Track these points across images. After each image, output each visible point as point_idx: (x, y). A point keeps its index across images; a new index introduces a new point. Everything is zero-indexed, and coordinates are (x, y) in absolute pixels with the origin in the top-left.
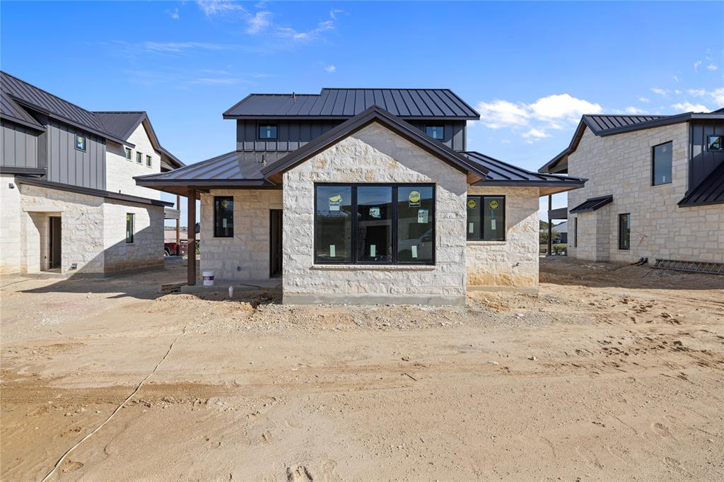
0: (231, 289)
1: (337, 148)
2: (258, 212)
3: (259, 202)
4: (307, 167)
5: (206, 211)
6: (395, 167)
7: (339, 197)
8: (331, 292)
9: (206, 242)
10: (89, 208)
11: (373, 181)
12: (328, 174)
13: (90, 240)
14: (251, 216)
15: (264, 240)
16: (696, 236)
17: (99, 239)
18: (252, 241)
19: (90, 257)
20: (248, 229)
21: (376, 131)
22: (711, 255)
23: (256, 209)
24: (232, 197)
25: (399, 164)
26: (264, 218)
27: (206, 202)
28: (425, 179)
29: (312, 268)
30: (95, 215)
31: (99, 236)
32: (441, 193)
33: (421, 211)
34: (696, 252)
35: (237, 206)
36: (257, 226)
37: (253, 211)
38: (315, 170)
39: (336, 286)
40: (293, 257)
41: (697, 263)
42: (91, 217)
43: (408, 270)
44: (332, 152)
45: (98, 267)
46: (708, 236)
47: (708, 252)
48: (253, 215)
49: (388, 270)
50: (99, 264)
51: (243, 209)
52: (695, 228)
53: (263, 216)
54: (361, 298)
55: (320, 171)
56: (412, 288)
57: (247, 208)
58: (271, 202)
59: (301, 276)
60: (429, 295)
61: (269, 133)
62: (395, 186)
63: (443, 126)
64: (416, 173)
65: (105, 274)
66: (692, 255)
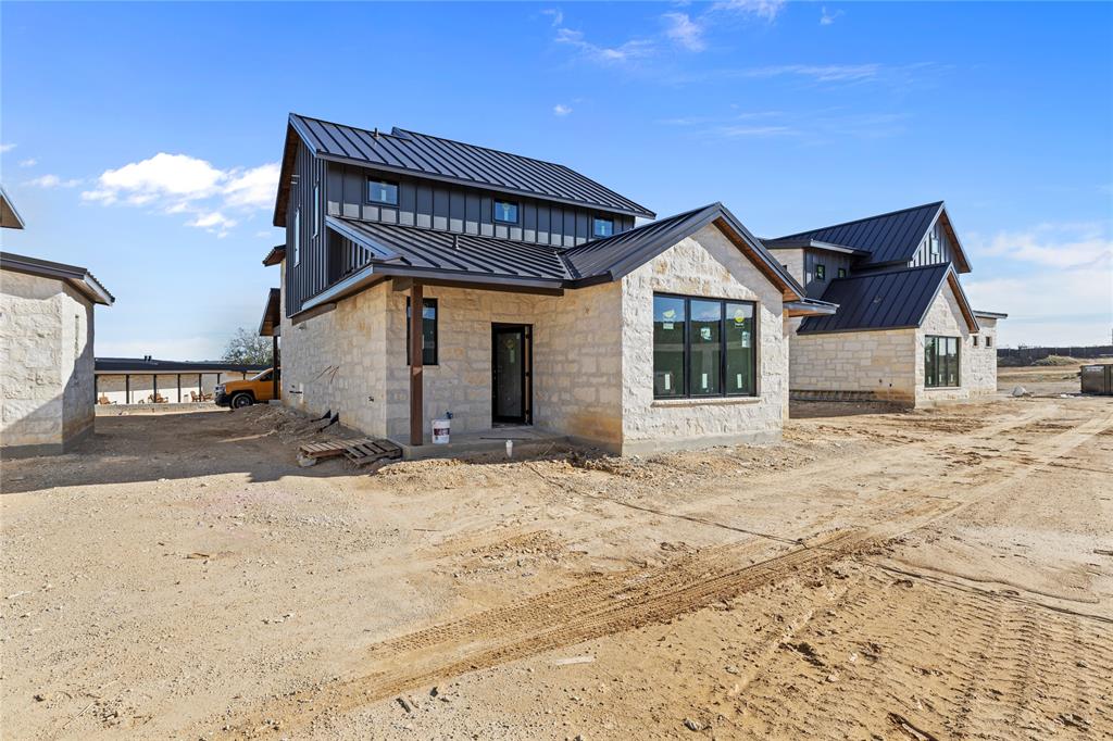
0: (509, 444)
1: (675, 250)
2: (476, 325)
3: (477, 309)
4: (646, 270)
5: (396, 321)
6: (728, 279)
7: (673, 312)
8: (671, 435)
9: (396, 373)
10: (20, 301)
11: (709, 295)
12: (668, 281)
13: (24, 373)
14: (466, 332)
15: (485, 370)
16: (813, 364)
17: (48, 369)
18: (469, 372)
19: (20, 411)
20: (462, 353)
21: (713, 233)
22: (828, 383)
23: (473, 321)
24: (435, 301)
25: (732, 277)
26: (485, 335)
27: (396, 306)
28: (753, 297)
29: (653, 405)
30: (36, 317)
31: (48, 363)
32: (764, 313)
33: (744, 333)
34: (814, 380)
35: (443, 314)
36: (475, 348)
37: (468, 324)
38: (655, 275)
39: (676, 427)
40: (634, 391)
41: (816, 392)
42: (23, 320)
43: (738, 403)
44: (670, 253)
45: (45, 432)
46: (826, 364)
47: (826, 380)
48: (468, 330)
49: (723, 404)
50: (49, 424)
51: (454, 321)
52: (813, 356)
53: (482, 331)
54: (699, 440)
55: (660, 277)
56: (743, 425)
57: (461, 318)
58: (495, 311)
59: (642, 417)
60: (755, 432)
61: (384, 193)
62: (724, 302)
63: (612, 221)
64: (745, 288)
65: (65, 444)
66: (810, 384)
